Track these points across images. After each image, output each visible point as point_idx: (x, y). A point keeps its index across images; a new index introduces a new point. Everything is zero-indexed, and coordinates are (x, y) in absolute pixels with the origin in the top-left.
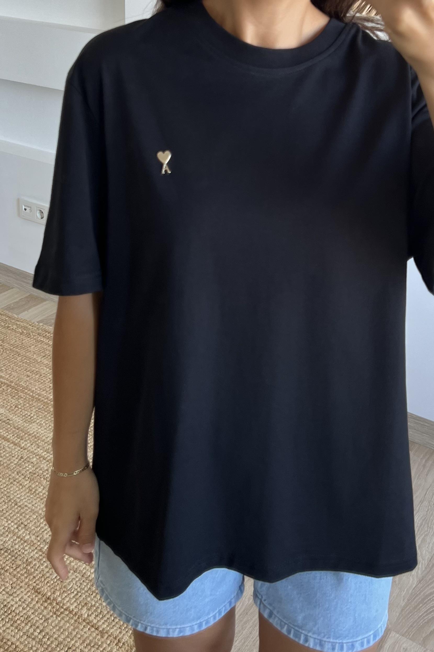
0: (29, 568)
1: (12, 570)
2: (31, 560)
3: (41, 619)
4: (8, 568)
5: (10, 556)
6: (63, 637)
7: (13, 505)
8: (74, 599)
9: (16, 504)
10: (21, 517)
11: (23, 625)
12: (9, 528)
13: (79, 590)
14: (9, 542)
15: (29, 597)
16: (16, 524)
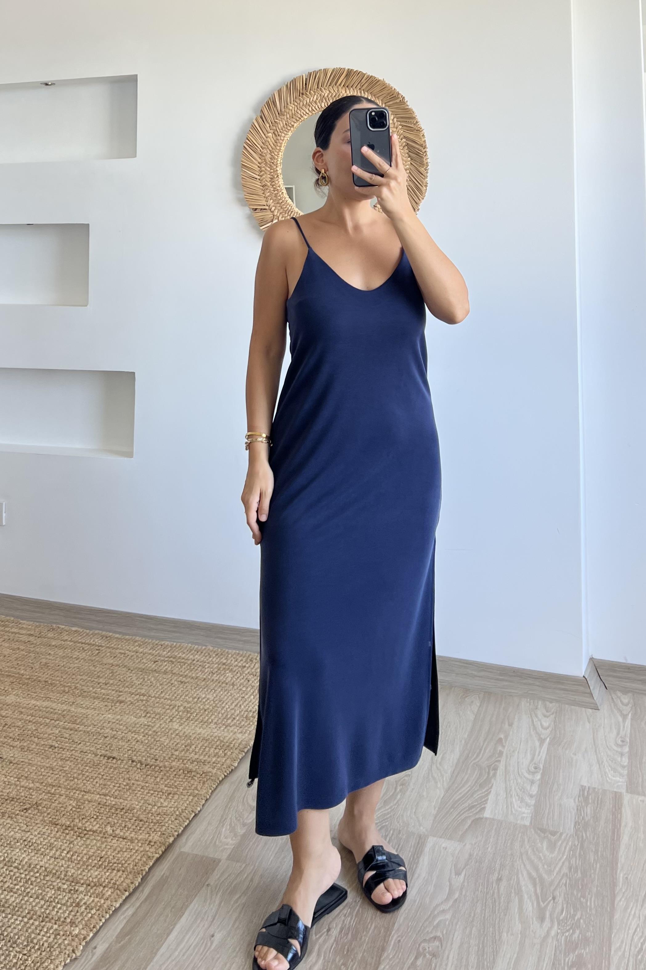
0: (40, 808)
1: (22, 813)
2: (41, 801)
3: (66, 843)
4: (18, 812)
5: (17, 803)
6: (92, 851)
7: (8, 763)
8: (95, 823)
9: (11, 763)
10: (20, 771)
11: (48, 851)
12: (9, 782)
13: (98, 814)
14: (14, 793)
15: (47, 829)
16: (16, 778)
